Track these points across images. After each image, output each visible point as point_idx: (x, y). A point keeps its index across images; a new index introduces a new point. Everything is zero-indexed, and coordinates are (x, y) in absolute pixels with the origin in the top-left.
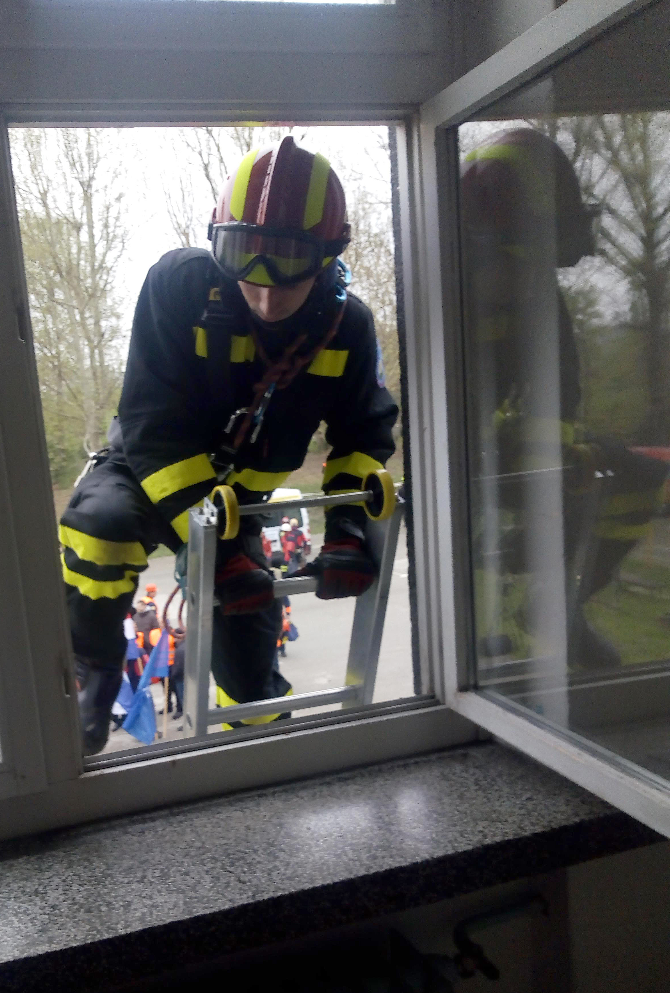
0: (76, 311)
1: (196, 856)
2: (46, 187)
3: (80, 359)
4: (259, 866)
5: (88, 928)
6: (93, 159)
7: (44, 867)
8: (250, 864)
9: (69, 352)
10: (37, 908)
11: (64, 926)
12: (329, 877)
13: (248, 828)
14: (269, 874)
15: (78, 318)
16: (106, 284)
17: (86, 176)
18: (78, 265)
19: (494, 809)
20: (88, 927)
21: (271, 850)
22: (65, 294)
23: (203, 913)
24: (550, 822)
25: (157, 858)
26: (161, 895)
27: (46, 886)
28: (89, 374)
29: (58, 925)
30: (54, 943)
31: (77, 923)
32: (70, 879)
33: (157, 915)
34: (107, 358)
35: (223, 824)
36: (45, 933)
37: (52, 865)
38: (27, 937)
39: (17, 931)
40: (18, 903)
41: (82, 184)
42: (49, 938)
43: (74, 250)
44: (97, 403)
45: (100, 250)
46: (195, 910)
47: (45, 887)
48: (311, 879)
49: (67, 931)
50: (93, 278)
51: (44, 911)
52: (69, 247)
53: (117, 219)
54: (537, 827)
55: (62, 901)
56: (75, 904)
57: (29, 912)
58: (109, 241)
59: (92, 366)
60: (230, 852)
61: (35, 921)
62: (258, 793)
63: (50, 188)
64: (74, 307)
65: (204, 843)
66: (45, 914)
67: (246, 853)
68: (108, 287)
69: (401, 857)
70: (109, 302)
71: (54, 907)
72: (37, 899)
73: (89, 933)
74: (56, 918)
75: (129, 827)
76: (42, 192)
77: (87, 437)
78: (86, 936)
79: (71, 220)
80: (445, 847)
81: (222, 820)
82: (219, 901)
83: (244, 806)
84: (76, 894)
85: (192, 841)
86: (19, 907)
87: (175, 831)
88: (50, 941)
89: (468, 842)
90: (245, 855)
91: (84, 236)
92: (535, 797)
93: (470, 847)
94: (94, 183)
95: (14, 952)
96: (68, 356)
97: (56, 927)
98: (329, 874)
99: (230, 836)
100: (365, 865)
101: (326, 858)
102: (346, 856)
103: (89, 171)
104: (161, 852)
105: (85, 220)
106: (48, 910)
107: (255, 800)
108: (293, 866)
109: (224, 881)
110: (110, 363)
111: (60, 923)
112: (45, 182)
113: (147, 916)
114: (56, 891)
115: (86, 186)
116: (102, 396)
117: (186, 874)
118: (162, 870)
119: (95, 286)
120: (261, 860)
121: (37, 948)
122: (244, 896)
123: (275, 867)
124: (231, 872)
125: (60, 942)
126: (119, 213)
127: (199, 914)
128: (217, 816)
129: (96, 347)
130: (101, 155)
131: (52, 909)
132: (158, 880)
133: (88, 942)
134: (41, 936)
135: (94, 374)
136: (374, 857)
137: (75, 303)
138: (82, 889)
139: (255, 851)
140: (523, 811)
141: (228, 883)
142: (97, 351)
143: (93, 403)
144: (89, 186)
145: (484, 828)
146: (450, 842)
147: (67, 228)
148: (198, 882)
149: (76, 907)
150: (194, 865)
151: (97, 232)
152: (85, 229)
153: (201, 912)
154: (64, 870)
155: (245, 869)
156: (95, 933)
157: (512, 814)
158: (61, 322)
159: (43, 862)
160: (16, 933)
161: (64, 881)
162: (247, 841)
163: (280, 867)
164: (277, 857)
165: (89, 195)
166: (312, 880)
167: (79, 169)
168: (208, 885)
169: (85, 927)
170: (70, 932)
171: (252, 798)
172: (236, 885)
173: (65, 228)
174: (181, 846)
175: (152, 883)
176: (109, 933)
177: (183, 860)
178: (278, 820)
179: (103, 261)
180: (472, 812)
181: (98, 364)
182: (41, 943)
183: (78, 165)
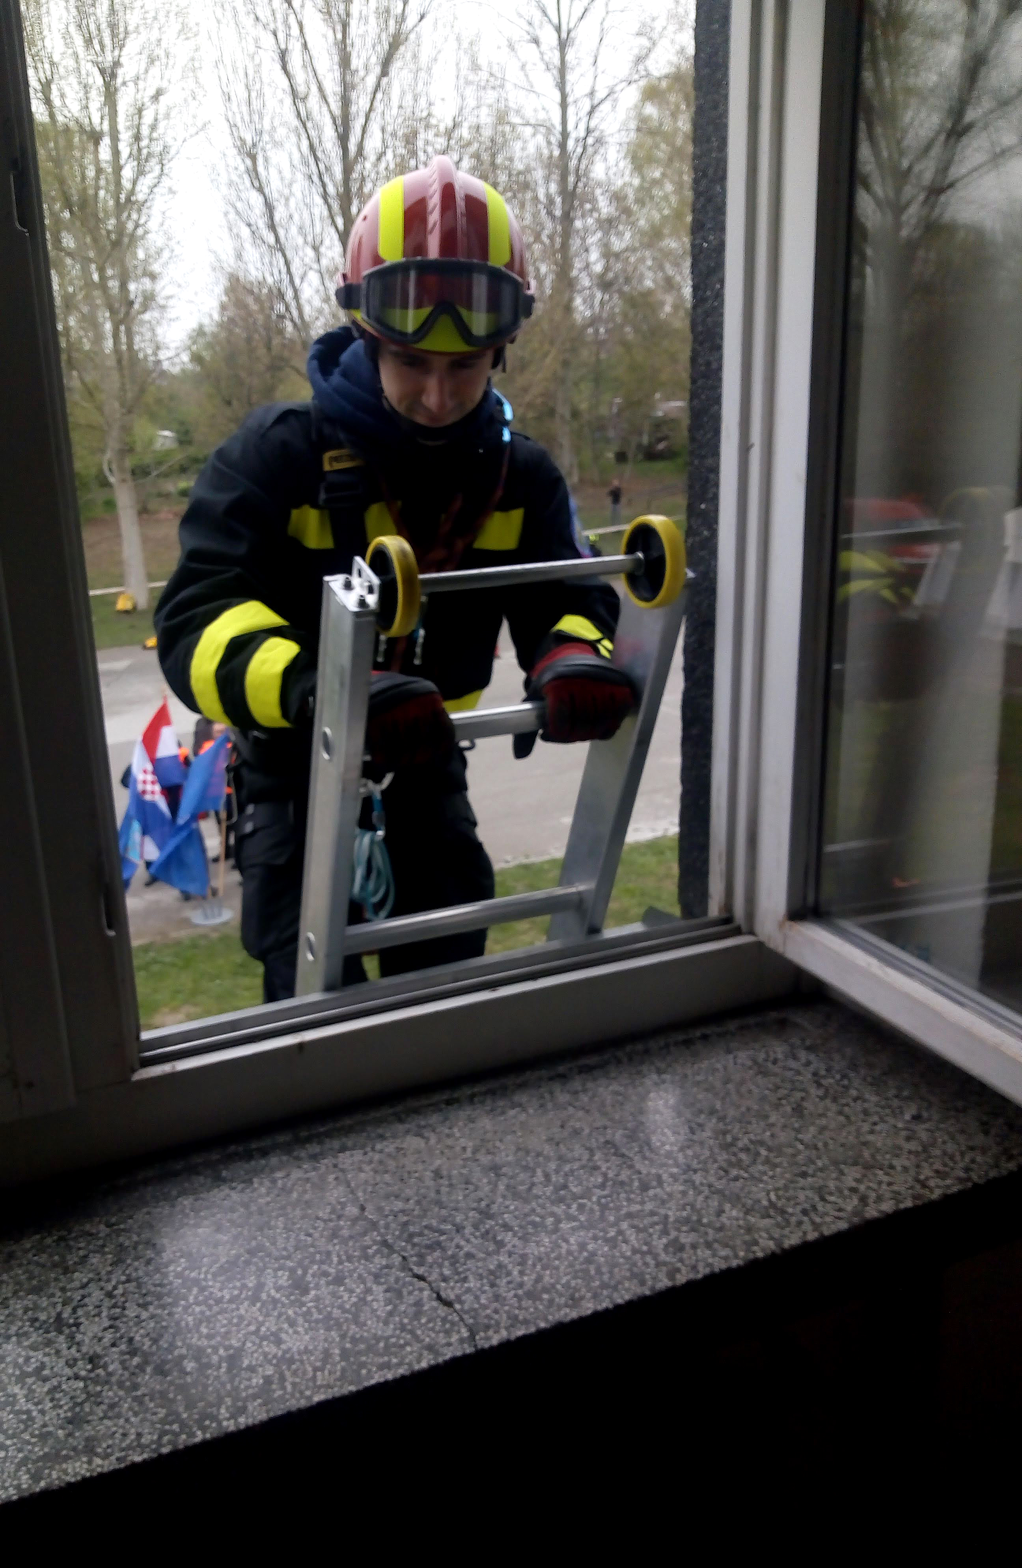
0: (93, 266)
1: (351, 1237)
2: (49, 73)
3: (99, 338)
4: (470, 1264)
5: (161, 1415)
6: (118, 34)
7: (72, 1259)
8: (454, 1260)
9: (82, 328)
10: (62, 1362)
11: (117, 1410)
12: (605, 1292)
13: (438, 1174)
14: (493, 1285)
15: (96, 277)
16: (137, 226)
17: (108, 59)
18: (96, 194)
19: (862, 1139)
20: (162, 1412)
21: (487, 1226)
22: (76, 239)
23: (382, 1380)
24: (967, 1170)
25: (281, 1243)
26: (296, 1332)
27: (78, 1306)
28: (111, 362)
29: (104, 1407)
30: (97, 1455)
31: (139, 1400)
32: (120, 1291)
33: (294, 1384)
34: (137, 339)
35: (392, 1164)
36: (80, 1428)
37: (86, 1256)
38: (44, 1437)
39: (22, 1421)
40: (25, 1348)
41: (102, 72)
42: (87, 1439)
43: (91, 173)
44: (122, 405)
45: (127, 173)
46: (364, 1372)
47: (74, 1310)
48: (572, 1298)
49: (121, 1421)
50: (118, 217)
51: (75, 1369)
52: (83, 168)
53: (153, 128)
54: (948, 1182)
55: (108, 1344)
56: (133, 1353)
57: (46, 1372)
58: (141, 161)
59: (116, 349)
60: (411, 1229)
61: (57, 1396)
62: (445, 1097)
63: (56, 76)
64: (90, 260)
65: (363, 1209)
66: (77, 1377)
67: (443, 1233)
68: (140, 231)
69: (726, 1246)
70: (141, 254)
71: (93, 1359)
72: (62, 1338)
73: (167, 1427)
74: (99, 1388)
75: (222, 1167)
76: (43, 80)
77: (108, 455)
78: (160, 1437)
79: (88, 129)
80: (800, 1223)
81: (389, 1155)
82: (408, 1349)
83: (423, 1123)
84: (135, 1329)
85: (340, 1203)
86: (27, 1359)
87: (308, 1180)
88: (90, 1449)
89: (837, 1214)
90: (442, 1238)
91: (105, 152)
92: (925, 1114)
93: (843, 1225)
94: (120, 72)
95: (19, 1479)
96: (82, 333)
97: (100, 1411)
98: (604, 1286)
99: (409, 1192)
100: (665, 1264)
101: (590, 1247)
102: (626, 1241)
103: (112, 52)
104: (287, 1229)
105: (106, 127)
106: (83, 1368)
107: (441, 1110)
108: (534, 1265)
109: (411, 1300)
110: (142, 345)
111: (106, 1401)
112: (47, 66)
113: (274, 1387)
114: (97, 1319)
115: (109, 74)
116: (130, 395)
117: (339, 1280)
118: (292, 1271)
119: (120, 229)
120: (473, 1251)
121: (64, 1466)
122: (454, 1338)
123: (500, 1266)
124: (421, 1278)
125: (109, 1450)
126: (156, 120)
127: (373, 1382)
128: (378, 1146)
129: (121, 322)
130: (131, 28)
131: (89, 1367)
132: (288, 1297)
133: (165, 1450)
134: (70, 1435)
135: (119, 361)
136: (677, 1247)
137: (91, 254)
138: (145, 1315)
139: (459, 1229)
140: (913, 1146)
141: (418, 1304)
142: (122, 328)
143: (116, 405)
144: (113, 76)
145: (857, 1181)
146: (805, 1212)
147: (80, 140)
148: (362, 1301)
149: (136, 1360)
150: (350, 1259)
151: (124, 149)
152: (106, 141)
153: (377, 1378)
154: (109, 1269)
155: (447, 1272)
156: (176, 1427)
157: (896, 1151)
158: (71, 283)
159: (69, 1248)
160: (22, 1426)
161: (110, 1295)
162: (440, 1204)
163: (510, 1267)
164: (500, 1244)
165: (112, 89)
166: (574, 1301)
167: (97, 47)
168: (382, 1309)
169: (155, 1414)
170: (128, 1426)
171: (436, 1107)
172: (436, 1309)
173: (76, 140)
174: (321, 1214)
175: (275, 1301)
176: (204, 1429)
177: (330, 1248)
178: (490, 1157)
179: (132, 192)
180: (826, 1145)
181: (124, 347)
182: (72, 1453)
183: (96, 42)
